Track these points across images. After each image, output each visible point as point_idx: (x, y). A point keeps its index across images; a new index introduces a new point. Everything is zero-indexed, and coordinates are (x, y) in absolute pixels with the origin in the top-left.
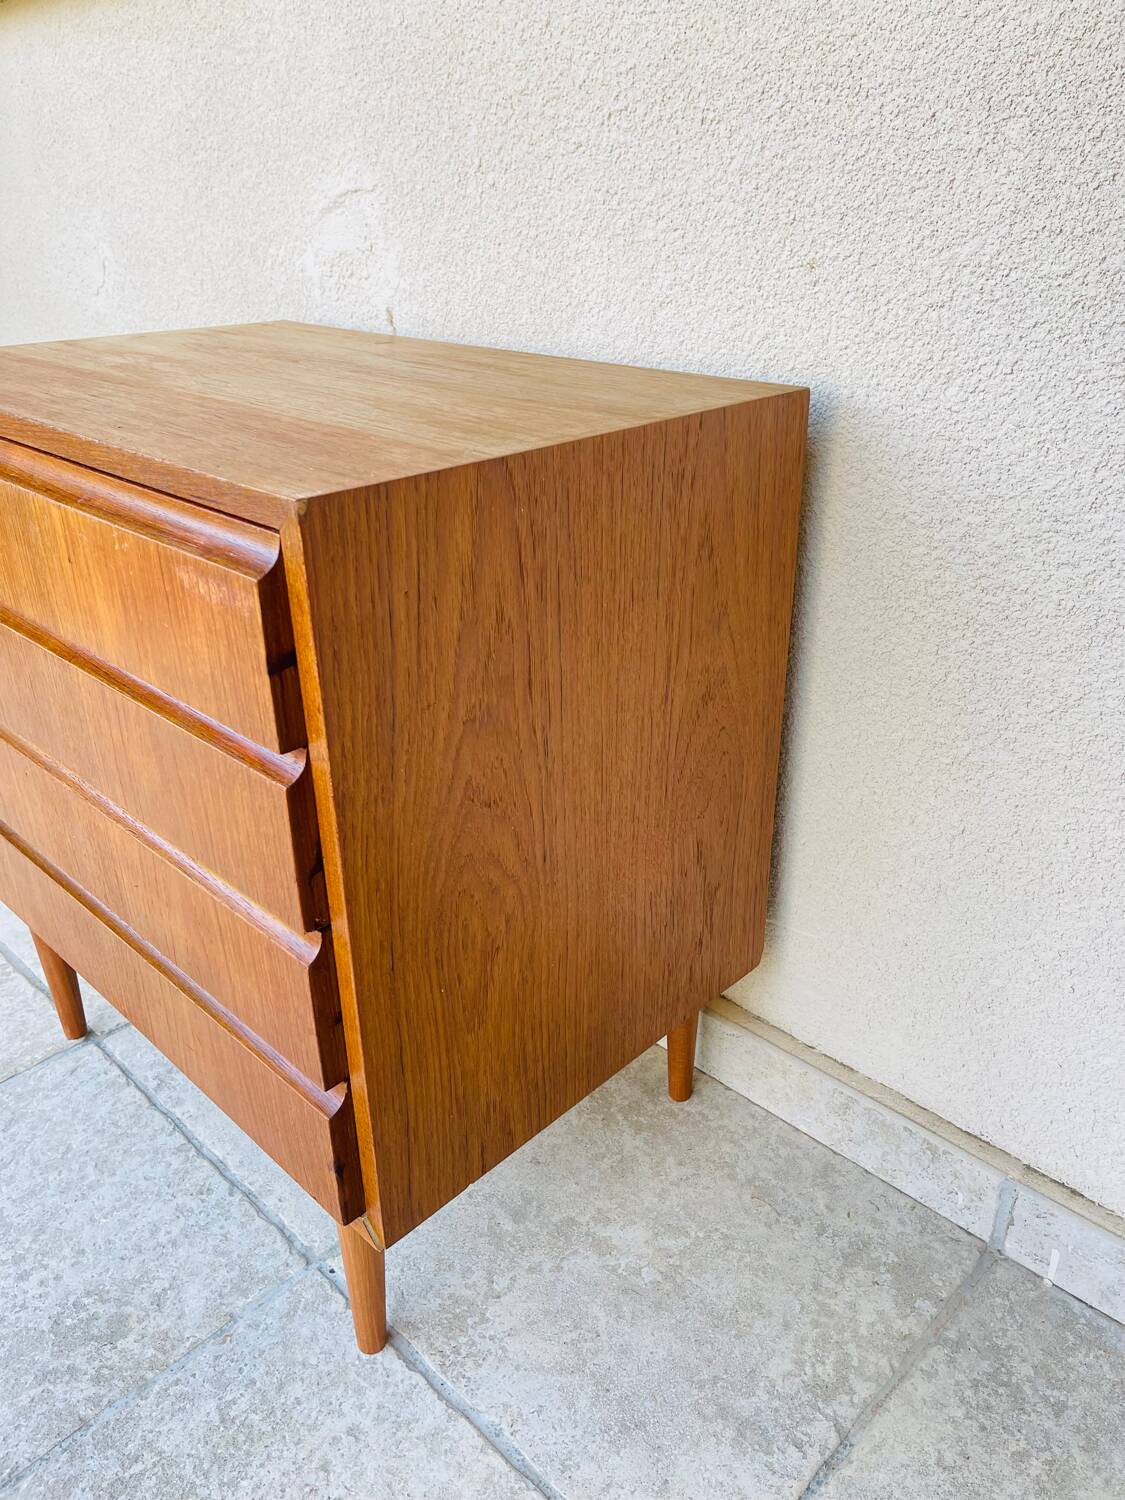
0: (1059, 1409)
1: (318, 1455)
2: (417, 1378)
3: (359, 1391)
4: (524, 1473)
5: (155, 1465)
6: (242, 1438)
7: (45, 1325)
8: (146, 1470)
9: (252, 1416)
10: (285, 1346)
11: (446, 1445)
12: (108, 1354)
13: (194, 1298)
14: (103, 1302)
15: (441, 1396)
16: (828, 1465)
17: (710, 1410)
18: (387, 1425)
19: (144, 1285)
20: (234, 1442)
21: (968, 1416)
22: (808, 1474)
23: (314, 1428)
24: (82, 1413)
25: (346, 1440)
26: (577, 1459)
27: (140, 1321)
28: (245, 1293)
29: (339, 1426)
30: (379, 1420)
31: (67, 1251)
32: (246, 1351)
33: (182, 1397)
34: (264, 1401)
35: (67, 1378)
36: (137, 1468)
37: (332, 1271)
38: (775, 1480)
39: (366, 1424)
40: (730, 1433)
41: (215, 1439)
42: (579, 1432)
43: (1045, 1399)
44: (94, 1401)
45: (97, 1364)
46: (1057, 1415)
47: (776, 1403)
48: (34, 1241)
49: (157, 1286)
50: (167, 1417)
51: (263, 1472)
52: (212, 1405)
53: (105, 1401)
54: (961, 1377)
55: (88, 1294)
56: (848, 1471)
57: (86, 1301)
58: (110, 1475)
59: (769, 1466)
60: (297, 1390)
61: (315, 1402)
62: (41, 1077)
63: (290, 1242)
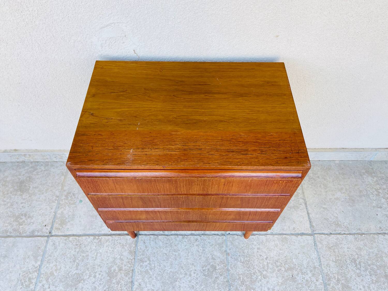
1: (258, 255)
2: (256, 236)
3: (253, 244)
4: (281, 234)
5: (243, 276)
6: (247, 262)
7: (204, 277)
8: (243, 278)
9: (245, 259)
10: (237, 248)
11: (269, 240)
12: (217, 271)
13: (217, 254)
14: (207, 266)
15: (262, 235)
16: (306, 204)
17: (289, 209)
18: (261, 244)
19: (208, 259)
20: (247, 264)
22: (305, 207)
23: (253, 253)
24: (226, 281)
25: (259, 250)
26: (283, 228)
27: (215, 263)
28: (223, 247)
29: (256, 250)
30: (259, 245)
31: (191, 266)
32: (233, 253)
33: (234, 266)
34: (244, 256)
35: (217, 279)
36: (242, 279)
37: (229, 233)
38: (303, 211)
39: (258, 246)
40: (293, 209)
41: (245, 266)
42: (280, 224)
44: (225, 278)
45: (218, 274)
47: (294, 201)
48: (184, 270)
49: (210, 257)
50: (236, 270)
51: (255, 263)
52: (239, 263)
53: (226, 276)
55: (203, 268)
56: (308, 203)
57: (204, 269)
58: (240, 283)
59: (301, 210)
60: (246, 251)
61: (250, 250)
62: (140, 248)
63: (218, 235)
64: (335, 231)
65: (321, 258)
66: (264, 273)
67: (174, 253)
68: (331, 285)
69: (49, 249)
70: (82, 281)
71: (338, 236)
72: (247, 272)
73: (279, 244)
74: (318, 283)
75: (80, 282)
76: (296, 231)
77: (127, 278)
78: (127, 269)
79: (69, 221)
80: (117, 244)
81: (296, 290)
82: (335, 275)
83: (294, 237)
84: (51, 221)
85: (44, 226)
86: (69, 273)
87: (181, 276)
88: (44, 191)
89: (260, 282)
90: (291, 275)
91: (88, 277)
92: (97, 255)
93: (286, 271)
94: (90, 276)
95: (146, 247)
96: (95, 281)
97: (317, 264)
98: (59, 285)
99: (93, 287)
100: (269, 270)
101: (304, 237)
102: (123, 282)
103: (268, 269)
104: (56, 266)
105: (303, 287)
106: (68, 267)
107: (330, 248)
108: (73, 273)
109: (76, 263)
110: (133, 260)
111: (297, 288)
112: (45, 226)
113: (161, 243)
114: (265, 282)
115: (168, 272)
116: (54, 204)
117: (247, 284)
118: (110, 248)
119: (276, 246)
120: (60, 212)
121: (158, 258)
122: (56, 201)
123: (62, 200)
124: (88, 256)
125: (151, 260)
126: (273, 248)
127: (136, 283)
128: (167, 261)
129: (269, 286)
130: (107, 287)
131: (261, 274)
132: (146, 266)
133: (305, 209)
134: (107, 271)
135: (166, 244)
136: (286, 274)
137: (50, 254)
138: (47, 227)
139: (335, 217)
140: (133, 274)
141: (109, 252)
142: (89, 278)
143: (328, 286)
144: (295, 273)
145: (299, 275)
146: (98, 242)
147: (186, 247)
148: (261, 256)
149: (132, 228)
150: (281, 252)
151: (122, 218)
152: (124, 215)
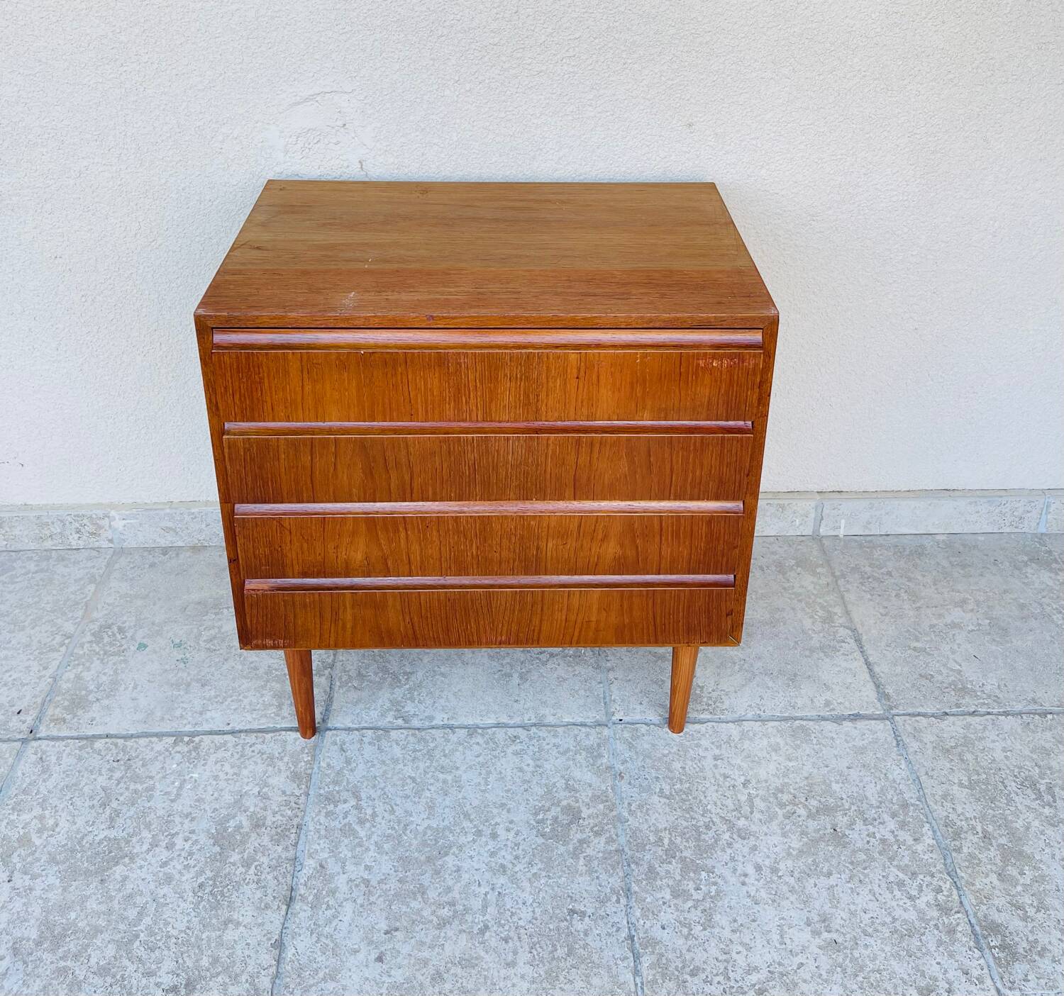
0: (889, 574)
1: (718, 777)
2: (710, 724)
3: (698, 746)
4: (786, 719)
5: (670, 834)
6: (684, 796)
7: (540, 840)
8: (670, 839)
9: (676, 787)
10: (648, 757)
11: (751, 734)
12: (586, 823)
13: (583, 775)
14: (549, 810)
15: (727, 722)
16: (858, 641)
17: (807, 653)
18: (724, 746)
19: (555, 790)
20: (684, 801)
21: (872, 595)
22: (856, 648)
23: (702, 770)
24: (613, 849)
25: (719, 762)
26: (793, 701)
27: (577, 801)
28: (600, 756)
29: (709, 762)
30: (719, 747)
31: (495, 811)
32: (636, 771)
33: (640, 807)
34: (672, 779)
35: (585, 845)
36: (666, 841)
37: (621, 720)
38: (850, 657)
39: (717, 752)
40: (822, 655)
41: (676, 806)
42: (782, 693)
43: (882, 573)
44: (610, 841)
45: (587, 830)
46: (891, 576)
47: (821, 635)
48: (471, 821)
49: (561, 784)
50: (647, 817)
51: (709, 798)
52: (655, 799)
53: (614, 836)
54: (856, 585)
55: (536, 814)
56: (864, 638)
57: (540, 817)
58: (660, 853)
59: (843, 654)
60: (677, 765)
61: (690, 763)
62: (329, 765)
63: (585, 725)
64: (958, 706)
65: (923, 778)
66: (742, 823)
67: (441, 776)
68: (965, 850)
69: (23, 774)
70: (127, 860)
71: (969, 719)
72: (685, 824)
73: (782, 743)
74: (920, 848)
75: (117, 864)
76: (834, 709)
77: (280, 849)
78: (280, 822)
79: (98, 700)
80: (250, 754)
81: (851, 867)
82: (973, 822)
83: (829, 726)
84: (39, 700)
85: (13, 713)
86: (82, 838)
87: (463, 839)
88: (26, 624)
89: (729, 851)
90: (829, 826)
91: (145, 847)
92: (181, 788)
93: (810, 816)
94: (154, 845)
95: (348, 762)
96: (171, 860)
97: (910, 795)
98: (44, 873)
99: (161, 874)
100: (757, 815)
101: (861, 724)
102: (265, 860)
103: (752, 813)
104: (41, 818)
105: (874, 860)
106: (80, 822)
107: (948, 750)
108: (97, 839)
109: (108, 811)
110: (303, 797)
111: (852, 863)
112: (19, 713)
113: (397, 751)
114: (746, 850)
115: (420, 829)
116: (55, 655)
117: (686, 858)
118: (227, 768)
119: (776, 749)
120: (72, 676)
121: (386, 790)
122: (63, 649)
123: (82, 646)
124: (152, 789)
125: (363, 796)
126: (765, 754)
127: (310, 865)
128: (417, 800)
129: (760, 861)
130: (209, 874)
131: (731, 827)
132: (346, 814)
133: (857, 654)
134: (214, 831)
135: (415, 751)
136: (812, 825)
137: (24, 786)
138: (22, 716)
139: (952, 670)
140: (299, 837)
141: (222, 775)
142: (149, 850)
143: (954, 854)
144: (842, 821)
145: (857, 827)
146: (189, 752)
147: (481, 759)
148: (726, 777)
149: (318, 626)
150: (791, 764)
151: (295, 562)
152: (305, 545)
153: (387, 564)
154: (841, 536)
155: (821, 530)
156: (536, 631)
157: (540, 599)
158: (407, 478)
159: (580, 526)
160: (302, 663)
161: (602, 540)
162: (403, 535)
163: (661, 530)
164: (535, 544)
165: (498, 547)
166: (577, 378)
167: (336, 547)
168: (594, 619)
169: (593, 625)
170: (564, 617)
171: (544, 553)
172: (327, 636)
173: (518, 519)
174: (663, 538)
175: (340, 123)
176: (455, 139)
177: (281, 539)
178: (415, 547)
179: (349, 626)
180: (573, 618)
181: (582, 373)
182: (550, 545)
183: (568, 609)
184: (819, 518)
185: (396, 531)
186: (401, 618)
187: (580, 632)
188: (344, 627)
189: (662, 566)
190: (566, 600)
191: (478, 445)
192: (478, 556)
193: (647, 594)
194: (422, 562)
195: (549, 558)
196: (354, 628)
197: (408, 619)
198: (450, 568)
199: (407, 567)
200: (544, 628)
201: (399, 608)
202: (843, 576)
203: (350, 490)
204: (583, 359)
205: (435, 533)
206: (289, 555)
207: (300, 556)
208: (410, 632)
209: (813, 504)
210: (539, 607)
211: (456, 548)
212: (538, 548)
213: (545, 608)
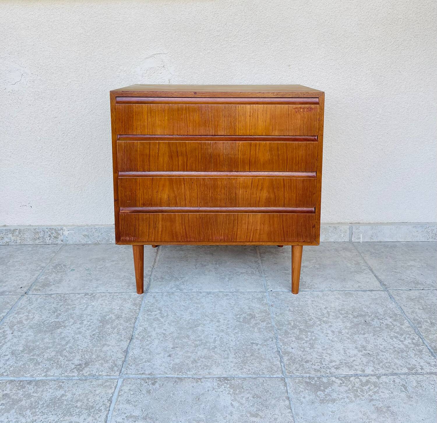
1: (314, 306)
2: (309, 292)
3: (305, 298)
4: (342, 291)
7: (238, 323)
8: (294, 323)
9: (296, 309)
10: (283, 301)
11: (327, 295)
12: (258, 318)
13: (256, 305)
14: (242, 315)
15: (317, 292)
16: (371, 270)
17: (350, 273)
18: (316, 298)
19: (244, 309)
20: (299, 313)
21: (376, 258)
23: (307, 304)
24: (270, 326)
25: (314, 302)
26: (344, 286)
27: (254, 313)
28: (263, 300)
29: (310, 302)
30: (313, 298)
31: (219, 315)
32: (279, 304)
33: (281, 314)
34: (294, 307)
35: (257, 325)
36: (292, 324)
37: (271, 291)
38: (368, 274)
40: (356, 274)
41: (296, 314)
42: (339, 284)
45: (258, 320)
47: (355, 268)
48: (209, 317)
51: (310, 312)
53: (270, 322)
54: (368, 255)
57: (238, 317)
58: (290, 327)
60: (296, 303)
61: (301, 302)
62: (149, 302)
63: (256, 292)
64: (415, 287)
65: (403, 307)
66: (325, 319)
67: (196, 305)
68: (423, 327)
69: (21, 304)
70: (63, 327)
71: (421, 291)
72: (300, 319)
73: (340, 297)
74: (403, 327)
75: (58, 328)
76: (362, 288)
77: (128, 324)
78: (128, 317)
79: (54, 284)
80: (116, 298)
81: (373, 332)
82: (426, 319)
83: (360, 293)
84: (30, 284)
85: (19, 288)
86: (44, 321)
87: (205, 322)
88: (26, 264)
89: (320, 327)
90: (363, 320)
91: (71, 324)
92: (87, 307)
93: (354, 317)
94: (75, 323)
95: (157, 301)
96: (82, 327)
97: (399, 312)
98: (27, 331)
99: (77, 331)
100: (331, 317)
101: (373, 292)
102: (121, 327)
103: (329, 316)
104: (27, 316)
105: (383, 330)
106: (44, 317)
107: (413, 299)
108: (51, 322)
109: (56, 314)
110: (138, 310)
111: (374, 331)
112: (21, 288)
113: (178, 298)
114: (327, 327)
115: (187, 319)
116: (38, 272)
117: (301, 328)
118: (106, 302)
119: (338, 299)
120: (44, 278)
121: (173, 308)
122: (41, 271)
123: (49, 270)
124: (75, 307)
125: (163, 310)
126: (333, 300)
127: (140, 329)
128: (185, 311)
129: (333, 330)
130: (97, 331)
131: (320, 320)
132: (156, 315)
133: (371, 273)
134: (100, 319)
135: (185, 298)
136: (355, 320)
137: (21, 307)
138: (22, 289)
139: (411, 278)
140: (136, 321)
141: (104, 304)
142: (72, 325)
143: (419, 329)
144: (368, 319)
145: (375, 321)
146: (91, 297)
147: (213, 301)
148: (317, 306)
149: (148, 230)
150: (345, 303)
151: (140, 199)
152: (145, 191)
153: (176, 200)
154: (361, 242)
155: (352, 239)
156: (235, 234)
157: (237, 218)
158: (185, 160)
159: (252, 183)
160: (140, 253)
161: (261, 190)
162: (183, 186)
163: (284, 185)
164: (235, 191)
165: (220, 193)
166: (250, 116)
167: (157, 192)
168: (258, 228)
169: (258, 231)
170: (246, 227)
171: (238, 196)
172: (151, 235)
173: (228, 179)
174: (285, 189)
175: (162, 66)
176: (204, 71)
177: (136, 188)
178: (188, 192)
179: (160, 230)
180: (250, 227)
181: (251, 114)
182: (240, 192)
183: (248, 223)
184: (351, 233)
185: (180, 185)
186: (181, 227)
187: (253, 235)
188: (158, 232)
189: (285, 202)
190: (247, 219)
191: (212, 146)
192: (212, 197)
193: (280, 216)
194: (190, 199)
195: (240, 199)
196: (162, 231)
197: (184, 228)
198: (201, 202)
199: (184, 202)
200: (238, 233)
201: (180, 222)
202: (363, 252)
203: (163, 165)
204: (252, 108)
205: (195, 186)
206: (139, 196)
207: (143, 196)
208: (184, 234)
209: (348, 227)
210: (236, 221)
211: (203, 193)
212: (236, 194)
213: (239, 222)
